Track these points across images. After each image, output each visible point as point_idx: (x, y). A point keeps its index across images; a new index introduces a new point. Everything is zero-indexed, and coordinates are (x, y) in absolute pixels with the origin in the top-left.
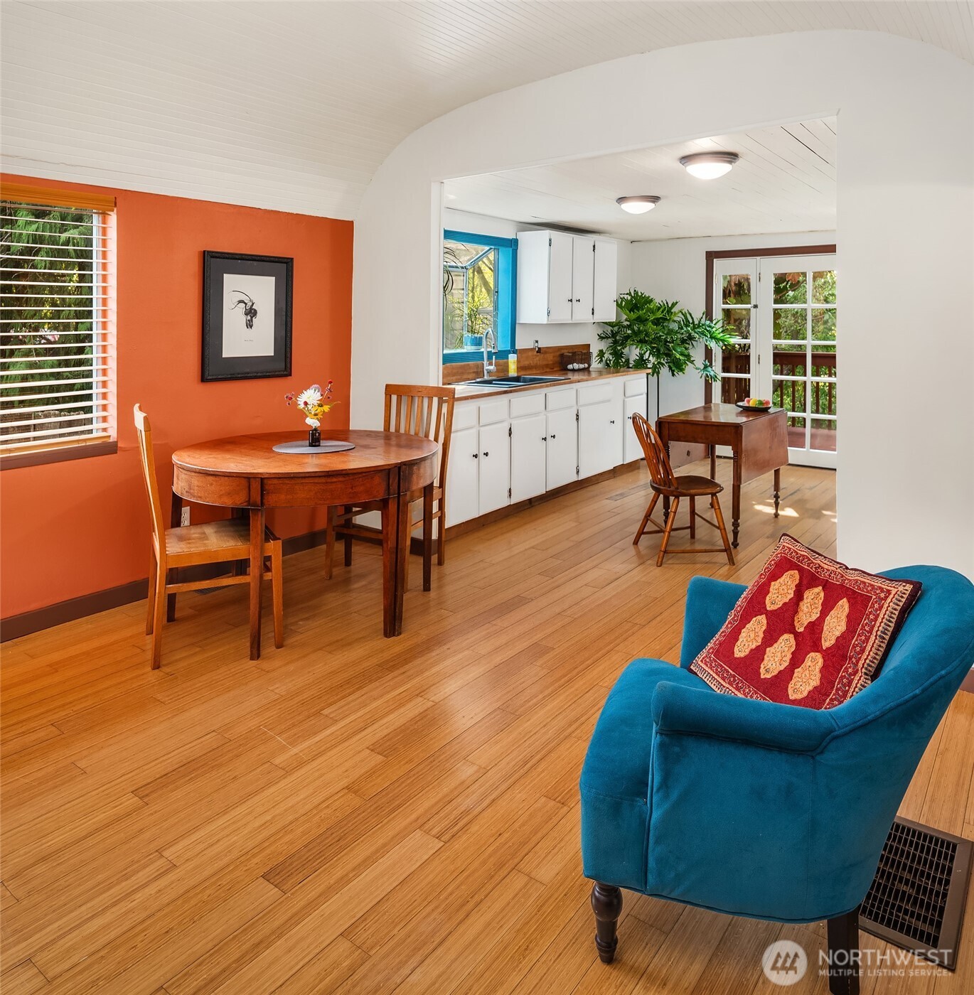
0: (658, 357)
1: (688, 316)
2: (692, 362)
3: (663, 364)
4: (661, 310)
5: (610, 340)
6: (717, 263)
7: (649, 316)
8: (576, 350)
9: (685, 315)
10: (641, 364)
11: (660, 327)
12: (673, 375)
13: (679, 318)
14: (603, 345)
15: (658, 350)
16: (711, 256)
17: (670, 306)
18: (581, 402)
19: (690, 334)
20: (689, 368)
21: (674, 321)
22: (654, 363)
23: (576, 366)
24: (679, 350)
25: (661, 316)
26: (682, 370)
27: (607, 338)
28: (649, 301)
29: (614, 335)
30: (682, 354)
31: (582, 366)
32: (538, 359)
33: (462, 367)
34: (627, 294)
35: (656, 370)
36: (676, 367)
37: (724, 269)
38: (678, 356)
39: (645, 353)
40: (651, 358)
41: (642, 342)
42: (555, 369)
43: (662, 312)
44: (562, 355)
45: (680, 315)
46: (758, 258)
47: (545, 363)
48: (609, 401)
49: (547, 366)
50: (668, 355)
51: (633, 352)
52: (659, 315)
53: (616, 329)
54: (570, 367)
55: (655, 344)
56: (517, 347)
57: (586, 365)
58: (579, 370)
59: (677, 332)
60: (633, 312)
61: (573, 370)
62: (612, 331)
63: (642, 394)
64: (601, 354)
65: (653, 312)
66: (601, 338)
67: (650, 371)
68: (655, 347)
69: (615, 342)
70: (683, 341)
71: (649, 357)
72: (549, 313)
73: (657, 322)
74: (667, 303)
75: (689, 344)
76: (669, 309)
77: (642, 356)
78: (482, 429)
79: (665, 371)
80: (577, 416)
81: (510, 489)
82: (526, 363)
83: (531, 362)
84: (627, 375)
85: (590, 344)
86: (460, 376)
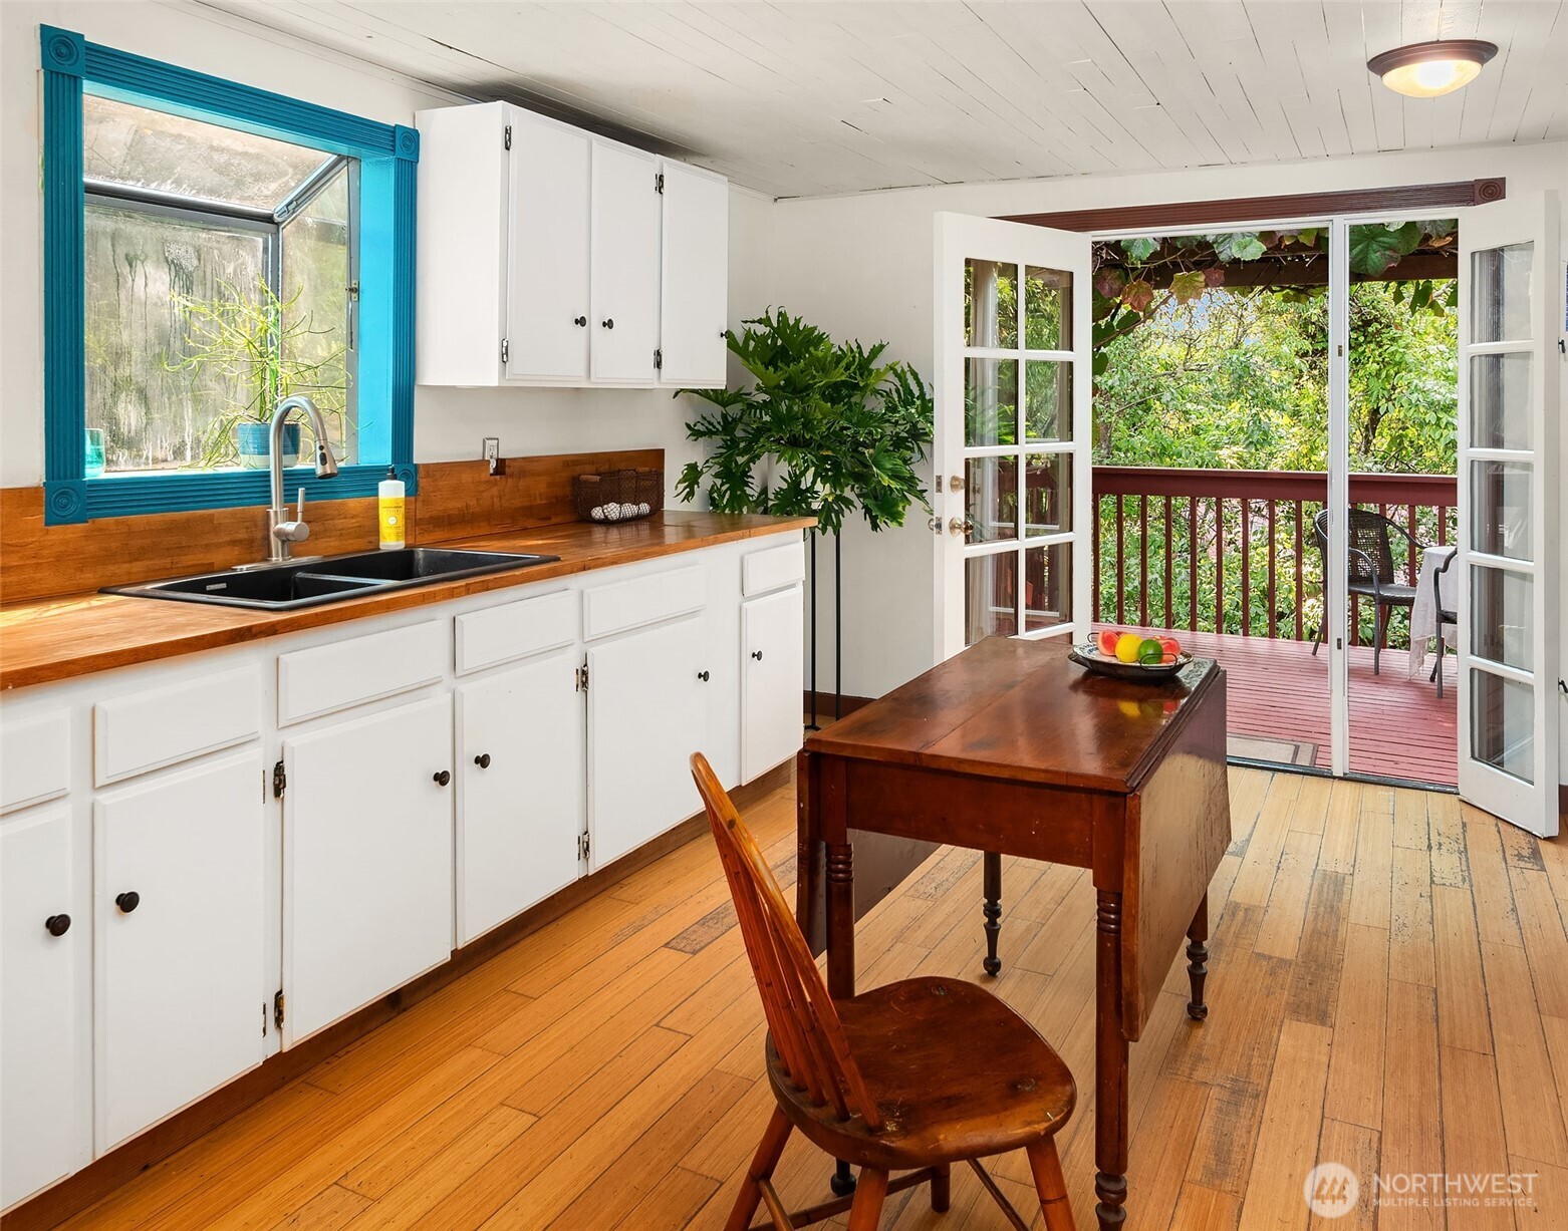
0: (836, 483)
1: (909, 375)
2: (920, 494)
3: (848, 503)
4: (844, 364)
5: (718, 440)
7: (814, 377)
8: (622, 466)
9: (901, 377)
10: (791, 503)
11: (841, 407)
12: (875, 527)
13: (889, 383)
14: (698, 453)
15: (836, 466)
17: (866, 355)
18: (595, 629)
19: (914, 425)
20: (913, 510)
21: (876, 392)
22: (826, 500)
23: (613, 510)
24: (889, 466)
25: (843, 378)
26: (895, 516)
27: (709, 433)
28: (812, 339)
29: (728, 425)
30: (896, 476)
31: (630, 509)
32: (495, 491)
33: (171, 528)
34: (760, 321)
35: (830, 517)
36: (884, 508)
38: (886, 481)
39: (803, 473)
40: (819, 486)
41: (795, 443)
42: (553, 521)
43: (847, 368)
44: (575, 481)
45: (890, 376)
47: (518, 503)
48: (694, 613)
49: (528, 511)
50: (862, 478)
51: (772, 472)
52: (839, 375)
53: (734, 410)
54: (597, 513)
55: (828, 449)
56: (419, 458)
57: (645, 508)
58: (622, 522)
59: (882, 420)
60: (776, 369)
61: (606, 522)
62: (724, 416)
63: (793, 586)
64: (692, 475)
65: (823, 367)
66: (696, 433)
67: (813, 521)
68: (827, 458)
69: (731, 445)
70: (899, 443)
71: (814, 483)
72: (505, 354)
73: (836, 393)
74: (859, 347)
75: (912, 450)
76: (864, 366)
77: (795, 481)
78: (104, 798)
79: (854, 520)
80: (585, 673)
81: (279, 996)
82: (455, 505)
83: (473, 503)
84: (750, 536)
85: (663, 450)
86: (169, 560)
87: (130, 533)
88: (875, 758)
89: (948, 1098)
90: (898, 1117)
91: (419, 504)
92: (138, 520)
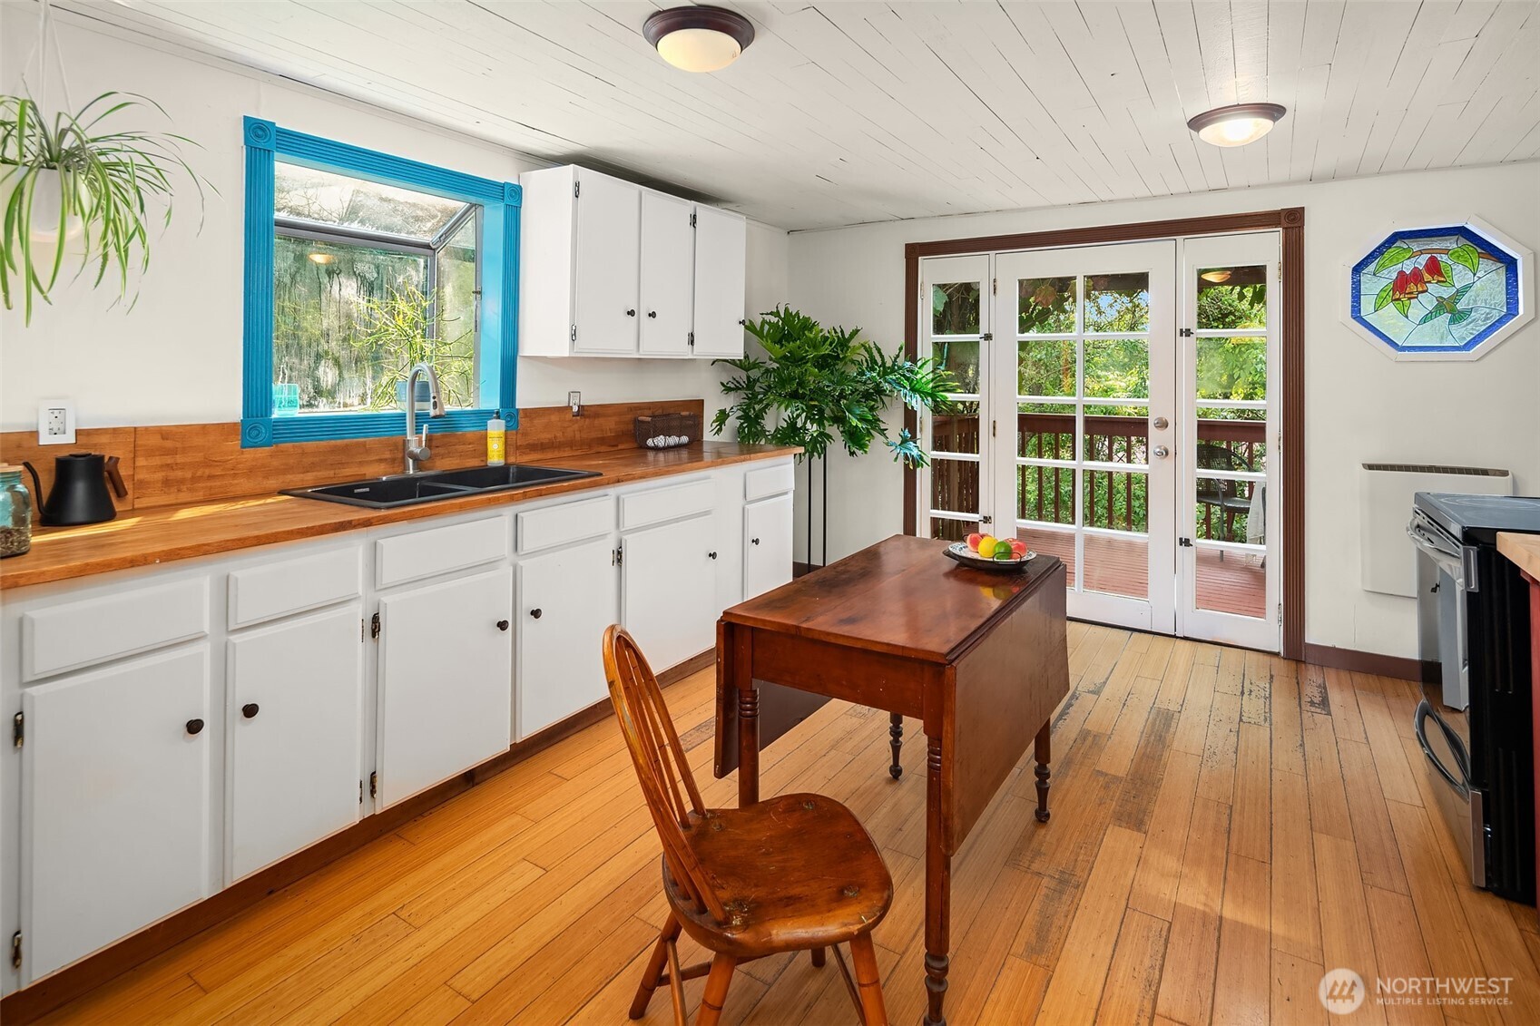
0: (820, 424)
1: (874, 350)
2: (882, 432)
3: (829, 437)
4: (828, 342)
5: (742, 394)
6: (925, 264)
7: (807, 351)
8: (672, 411)
9: (868, 350)
10: (789, 436)
11: (826, 372)
12: (852, 454)
13: (862, 356)
14: (730, 402)
15: (821, 412)
16: (915, 252)
17: (847, 336)
18: (629, 522)
19: (878, 385)
20: (877, 442)
21: (853, 362)
22: (812, 435)
23: (660, 441)
24: (858, 412)
25: (827, 352)
26: (862, 447)
27: (737, 389)
28: (807, 325)
29: (751, 384)
30: (862, 419)
31: (673, 440)
32: (576, 427)
33: (334, 450)
34: (771, 313)
35: (817, 447)
36: (856, 440)
37: (934, 271)
38: (854, 422)
39: (798, 416)
40: (808, 425)
41: (794, 396)
42: (620, 447)
43: (831, 345)
44: (636, 421)
45: (863, 351)
46: (992, 253)
47: (594, 435)
48: (706, 513)
49: (602, 441)
50: (839, 420)
52: (826, 350)
53: (755, 374)
54: (650, 442)
55: (816, 400)
56: (520, 404)
57: (685, 439)
58: (667, 449)
59: (854, 380)
60: (782, 346)
61: (656, 449)
62: (748, 377)
63: (786, 493)
64: (722, 416)
65: (814, 345)
66: (727, 389)
67: (801, 450)
68: (815, 406)
69: (753, 398)
70: (867, 396)
71: (805, 423)
72: (574, 335)
73: (824, 363)
74: (842, 331)
75: (875, 401)
76: (844, 343)
77: (792, 424)
78: (235, 638)
79: (837, 447)
80: (619, 553)
82: (545, 437)
83: (559, 434)
84: (750, 460)
85: (703, 400)
86: (332, 472)
87: (304, 453)
88: (769, 628)
89: (789, 898)
90: (745, 912)
91: (519, 436)
92: (311, 445)
